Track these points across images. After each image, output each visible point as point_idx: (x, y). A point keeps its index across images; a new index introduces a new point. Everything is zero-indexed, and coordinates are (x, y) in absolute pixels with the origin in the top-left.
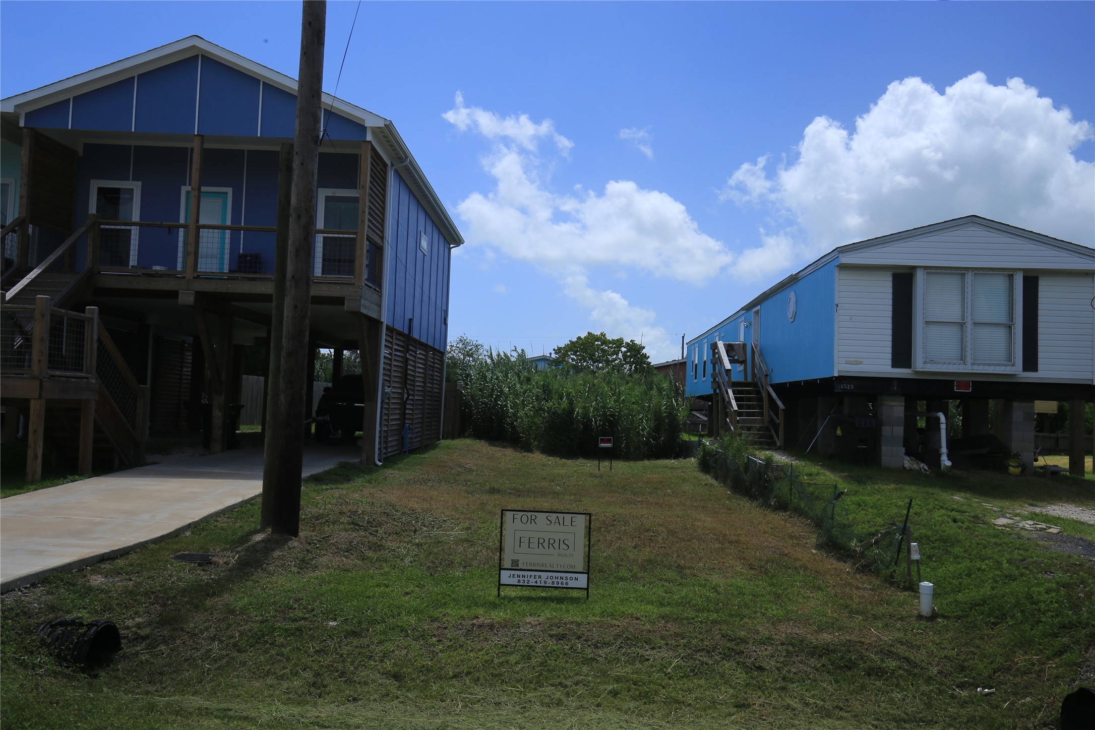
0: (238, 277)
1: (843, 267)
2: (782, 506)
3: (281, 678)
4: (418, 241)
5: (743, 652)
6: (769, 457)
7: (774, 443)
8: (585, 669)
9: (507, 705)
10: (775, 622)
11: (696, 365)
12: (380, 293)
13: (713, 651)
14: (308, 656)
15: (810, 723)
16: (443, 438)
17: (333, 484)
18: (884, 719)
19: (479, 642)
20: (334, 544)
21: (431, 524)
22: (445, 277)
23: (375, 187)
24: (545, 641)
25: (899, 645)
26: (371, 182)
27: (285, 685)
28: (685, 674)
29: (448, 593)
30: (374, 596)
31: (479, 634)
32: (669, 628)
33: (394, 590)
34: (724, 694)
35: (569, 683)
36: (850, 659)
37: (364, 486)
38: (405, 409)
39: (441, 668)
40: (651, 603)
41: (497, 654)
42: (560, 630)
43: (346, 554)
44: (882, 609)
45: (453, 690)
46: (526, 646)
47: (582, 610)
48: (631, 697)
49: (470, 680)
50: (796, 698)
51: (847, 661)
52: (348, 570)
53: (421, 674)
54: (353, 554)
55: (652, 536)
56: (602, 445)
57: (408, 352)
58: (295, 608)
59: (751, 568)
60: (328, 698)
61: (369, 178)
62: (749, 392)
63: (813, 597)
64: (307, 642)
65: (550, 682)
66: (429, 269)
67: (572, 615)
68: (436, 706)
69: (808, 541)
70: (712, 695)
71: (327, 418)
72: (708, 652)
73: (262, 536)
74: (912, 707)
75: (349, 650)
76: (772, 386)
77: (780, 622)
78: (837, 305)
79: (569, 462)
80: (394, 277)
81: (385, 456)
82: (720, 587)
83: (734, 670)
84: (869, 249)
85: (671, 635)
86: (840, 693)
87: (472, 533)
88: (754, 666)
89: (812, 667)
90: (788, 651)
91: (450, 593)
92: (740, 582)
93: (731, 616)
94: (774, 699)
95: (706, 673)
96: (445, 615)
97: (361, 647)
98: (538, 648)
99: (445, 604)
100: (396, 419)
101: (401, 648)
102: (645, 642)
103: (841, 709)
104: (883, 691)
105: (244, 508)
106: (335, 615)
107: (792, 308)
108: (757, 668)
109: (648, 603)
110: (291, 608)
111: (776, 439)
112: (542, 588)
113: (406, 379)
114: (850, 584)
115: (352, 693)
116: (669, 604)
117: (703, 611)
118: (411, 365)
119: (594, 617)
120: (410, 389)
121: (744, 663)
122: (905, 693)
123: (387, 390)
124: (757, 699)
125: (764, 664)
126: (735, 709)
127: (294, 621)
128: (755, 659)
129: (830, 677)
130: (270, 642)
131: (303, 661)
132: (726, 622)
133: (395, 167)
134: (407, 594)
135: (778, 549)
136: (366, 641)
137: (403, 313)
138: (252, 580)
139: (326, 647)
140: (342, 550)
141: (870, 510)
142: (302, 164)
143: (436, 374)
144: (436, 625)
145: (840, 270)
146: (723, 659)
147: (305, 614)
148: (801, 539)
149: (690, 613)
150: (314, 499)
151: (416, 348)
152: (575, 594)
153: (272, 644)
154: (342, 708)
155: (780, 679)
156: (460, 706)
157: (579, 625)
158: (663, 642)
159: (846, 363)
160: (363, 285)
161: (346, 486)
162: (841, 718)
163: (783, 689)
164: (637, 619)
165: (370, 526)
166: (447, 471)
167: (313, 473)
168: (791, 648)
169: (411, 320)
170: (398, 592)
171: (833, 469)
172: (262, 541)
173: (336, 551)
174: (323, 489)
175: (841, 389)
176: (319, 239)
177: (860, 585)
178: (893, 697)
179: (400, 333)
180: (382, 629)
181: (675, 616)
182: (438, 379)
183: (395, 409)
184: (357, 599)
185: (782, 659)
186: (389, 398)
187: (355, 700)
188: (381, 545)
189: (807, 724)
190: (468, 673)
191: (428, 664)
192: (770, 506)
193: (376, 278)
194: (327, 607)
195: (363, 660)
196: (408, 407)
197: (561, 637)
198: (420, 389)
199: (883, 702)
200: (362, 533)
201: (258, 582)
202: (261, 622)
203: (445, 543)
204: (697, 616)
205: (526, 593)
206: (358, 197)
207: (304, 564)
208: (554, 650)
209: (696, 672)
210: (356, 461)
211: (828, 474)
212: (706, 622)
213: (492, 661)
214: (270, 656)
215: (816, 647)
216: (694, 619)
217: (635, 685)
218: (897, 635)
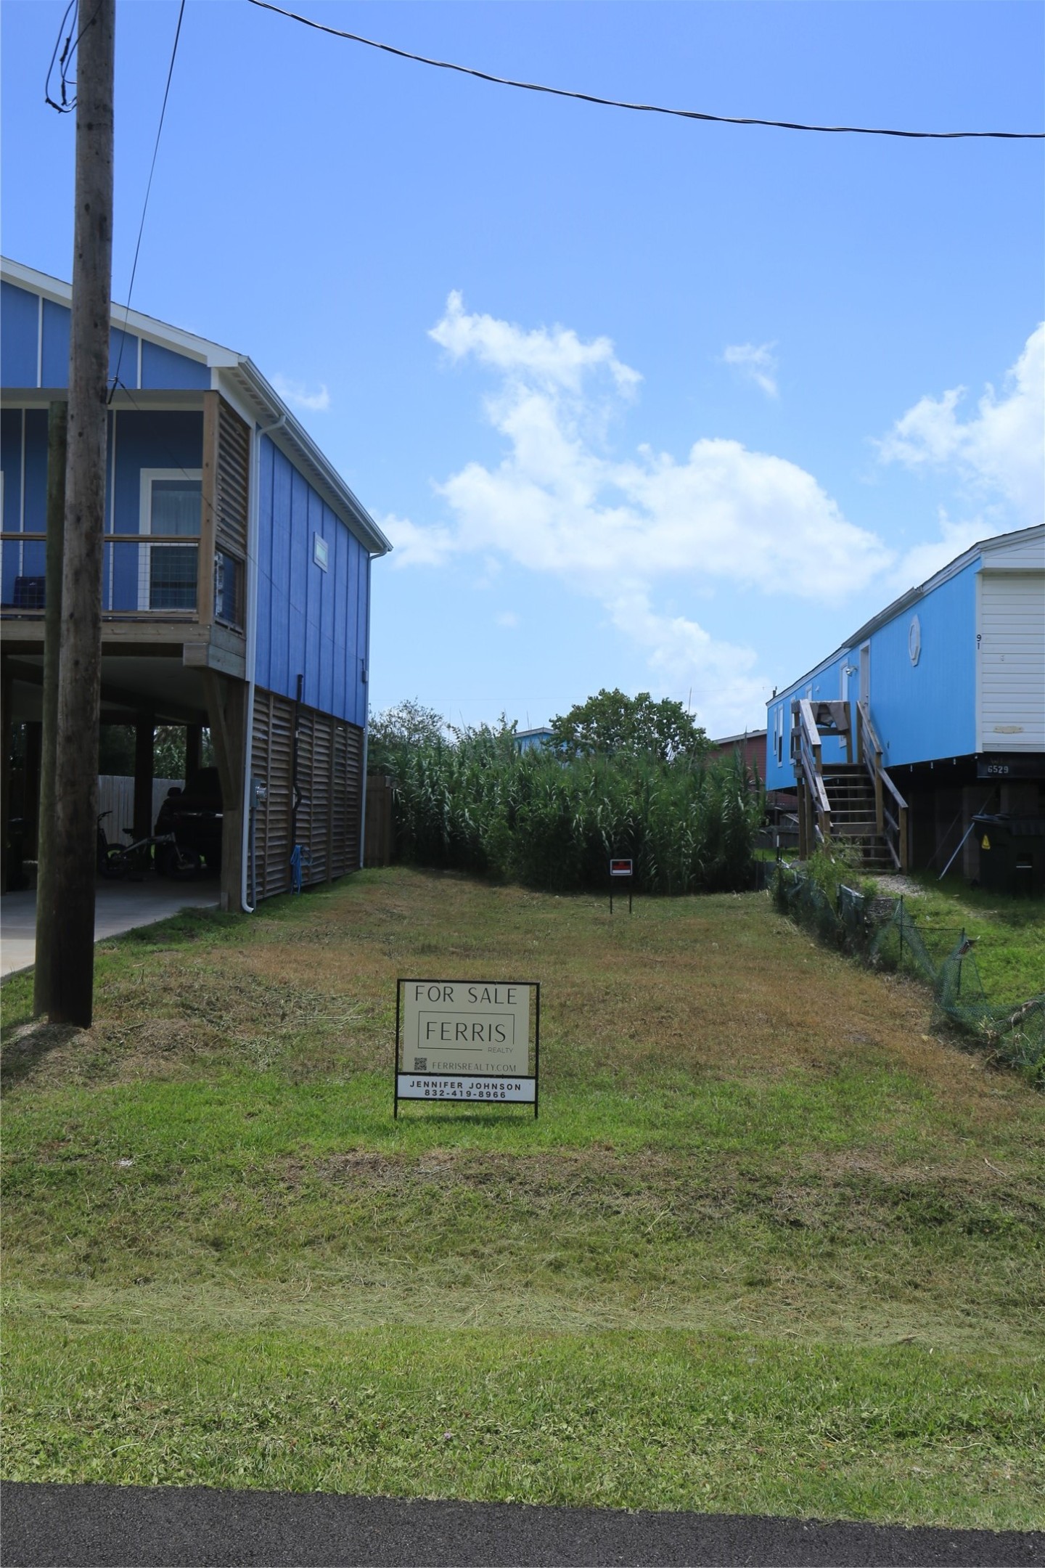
0: (16, 616)
1: (989, 575)
2: (888, 966)
3: (36, 1249)
4: (310, 549)
5: (771, 1199)
6: (870, 887)
7: (892, 863)
8: (516, 1228)
9: (384, 1286)
10: (830, 1150)
11: (781, 738)
12: (242, 635)
13: (724, 1198)
14: (83, 1214)
15: (862, 1308)
16: (365, 866)
17: (164, 944)
18: (981, 1302)
19: (353, 1188)
20: (147, 1039)
21: (310, 1005)
22: (362, 605)
23: (229, 464)
24: (456, 1185)
25: (1024, 1184)
26: (221, 456)
27: (41, 1259)
28: (674, 1235)
29: (316, 1113)
30: (196, 1120)
31: (354, 1176)
32: (657, 1162)
33: (231, 1110)
34: (736, 1264)
35: (487, 1251)
36: (941, 1207)
37: (214, 946)
38: (295, 820)
39: (288, 1231)
40: (635, 1123)
41: (380, 1207)
42: (483, 1168)
43: (166, 1053)
44: (1015, 1128)
45: (303, 1263)
46: (426, 1194)
47: (522, 1137)
48: (583, 1271)
49: (332, 1248)
50: (847, 1269)
51: (936, 1211)
52: (164, 1080)
53: (256, 1240)
54: (177, 1054)
55: (663, 1017)
56: (616, 872)
57: (297, 729)
58: (69, 1140)
59: (814, 1066)
60: (102, 1278)
61: (216, 451)
62: (855, 782)
63: (904, 1111)
64: (83, 1193)
65: (458, 1249)
66: (331, 594)
67: (505, 1143)
68: (270, 1289)
69: (919, 1021)
70: (712, 1267)
71: (172, 837)
72: (715, 1199)
73: (33, 1029)
74: (1031, 1281)
75: (146, 1204)
76: (888, 770)
77: (839, 1150)
78: (979, 637)
79: (567, 901)
80: (268, 610)
81: (261, 897)
82: (754, 1096)
83: (754, 1227)
84: (1029, 543)
85: (659, 1174)
86: (919, 1262)
87: (373, 1018)
88: (788, 1220)
89: (880, 1222)
90: (843, 1196)
91: (320, 1113)
92: (788, 1087)
93: (759, 1142)
94: (810, 1271)
95: (709, 1233)
96: (303, 1148)
97: (167, 1199)
98: (446, 1196)
99: (307, 1131)
100: (279, 838)
101: (230, 1200)
102: (615, 1184)
103: (916, 1286)
104: (988, 1258)
105: (14, 984)
106: (130, 1150)
107: (915, 642)
108: (792, 1223)
109: (631, 1123)
110: (63, 1140)
111: (896, 857)
112: (467, 1103)
113: (295, 772)
114: (971, 1091)
115: (143, 1271)
116: (664, 1124)
117: (716, 1135)
118: (304, 750)
119: (540, 1148)
120: (303, 788)
121: (771, 1216)
122: (1024, 1259)
123: (260, 791)
124: (782, 1271)
125: (804, 1218)
126: (745, 1289)
127: (65, 1159)
128: (789, 1210)
129: (906, 1236)
130: (24, 1193)
131: (73, 1222)
132: (749, 1152)
133: (262, 431)
134: (251, 1115)
135: (865, 1034)
136: (175, 1190)
137: (286, 666)
138: (9, 1097)
139: (111, 1200)
140: (160, 1048)
141: (1023, 969)
142: (81, 434)
143: (350, 762)
144: (288, 1162)
145: (983, 580)
146: (738, 1209)
147: (83, 1149)
148: (909, 1017)
149: (695, 1139)
150: (128, 967)
151: (311, 721)
152: (518, 1111)
153: (28, 1195)
154: (121, 1295)
155: (826, 1240)
156: (308, 1289)
157: (513, 1159)
158: (644, 1185)
159: (996, 731)
160: (212, 623)
161: (185, 945)
162: (916, 1300)
163: (830, 1255)
164: (608, 1149)
165: (211, 1009)
166: (361, 919)
167: (135, 927)
168: (848, 1191)
169: (300, 677)
170: (237, 1112)
171: (975, 903)
172: (32, 1036)
173: (150, 1049)
174: (145, 953)
175: (989, 774)
176: (144, 551)
177: (987, 1090)
178: (1003, 1267)
179: (281, 699)
180: (201, 1170)
181: (669, 1144)
182: (355, 770)
183: (278, 821)
184: (170, 1125)
185: (832, 1209)
186: (264, 804)
187: (147, 1280)
188: (225, 1040)
189: (856, 1310)
190: (329, 1239)
191: (268, 1224)
192: (871, 964)
193: (235, 613)
194: (120, 1137)
195: (169, 1219)
196: (299, 817)
197: (484, 1179)
198: (321, 787)
199: (986, 1275)
200: (196, 1021)
201: (18, 1100)
202: (14, 1163)
203: (329, 1034)
204: (703, 1143)
205: (440, 1110)
206: (200, 482)
207: (95, 1071)
208: (469, 1200)
209: (691, 1231)
210: (211, 905)
211: (966, 911)
212: (719, 1152)
213: (370, 1217)
214: (23, 1215)
215: (888, 1190)
216: (698, 1148)
217: (592, 1252)
218: (1025, 1168)
